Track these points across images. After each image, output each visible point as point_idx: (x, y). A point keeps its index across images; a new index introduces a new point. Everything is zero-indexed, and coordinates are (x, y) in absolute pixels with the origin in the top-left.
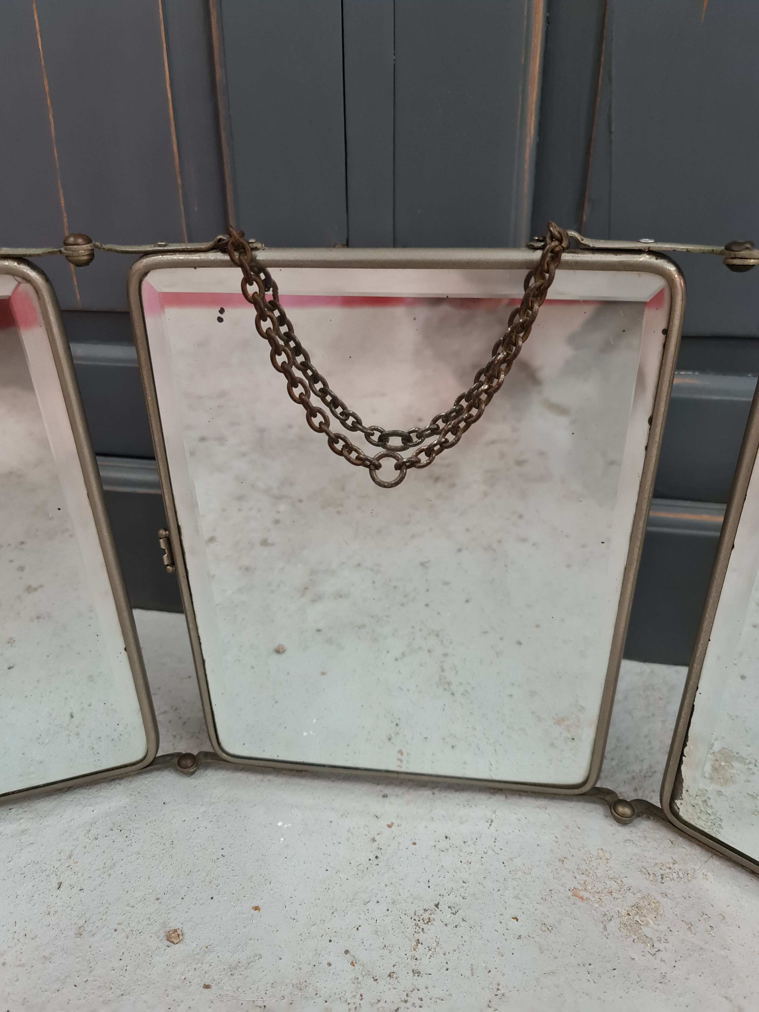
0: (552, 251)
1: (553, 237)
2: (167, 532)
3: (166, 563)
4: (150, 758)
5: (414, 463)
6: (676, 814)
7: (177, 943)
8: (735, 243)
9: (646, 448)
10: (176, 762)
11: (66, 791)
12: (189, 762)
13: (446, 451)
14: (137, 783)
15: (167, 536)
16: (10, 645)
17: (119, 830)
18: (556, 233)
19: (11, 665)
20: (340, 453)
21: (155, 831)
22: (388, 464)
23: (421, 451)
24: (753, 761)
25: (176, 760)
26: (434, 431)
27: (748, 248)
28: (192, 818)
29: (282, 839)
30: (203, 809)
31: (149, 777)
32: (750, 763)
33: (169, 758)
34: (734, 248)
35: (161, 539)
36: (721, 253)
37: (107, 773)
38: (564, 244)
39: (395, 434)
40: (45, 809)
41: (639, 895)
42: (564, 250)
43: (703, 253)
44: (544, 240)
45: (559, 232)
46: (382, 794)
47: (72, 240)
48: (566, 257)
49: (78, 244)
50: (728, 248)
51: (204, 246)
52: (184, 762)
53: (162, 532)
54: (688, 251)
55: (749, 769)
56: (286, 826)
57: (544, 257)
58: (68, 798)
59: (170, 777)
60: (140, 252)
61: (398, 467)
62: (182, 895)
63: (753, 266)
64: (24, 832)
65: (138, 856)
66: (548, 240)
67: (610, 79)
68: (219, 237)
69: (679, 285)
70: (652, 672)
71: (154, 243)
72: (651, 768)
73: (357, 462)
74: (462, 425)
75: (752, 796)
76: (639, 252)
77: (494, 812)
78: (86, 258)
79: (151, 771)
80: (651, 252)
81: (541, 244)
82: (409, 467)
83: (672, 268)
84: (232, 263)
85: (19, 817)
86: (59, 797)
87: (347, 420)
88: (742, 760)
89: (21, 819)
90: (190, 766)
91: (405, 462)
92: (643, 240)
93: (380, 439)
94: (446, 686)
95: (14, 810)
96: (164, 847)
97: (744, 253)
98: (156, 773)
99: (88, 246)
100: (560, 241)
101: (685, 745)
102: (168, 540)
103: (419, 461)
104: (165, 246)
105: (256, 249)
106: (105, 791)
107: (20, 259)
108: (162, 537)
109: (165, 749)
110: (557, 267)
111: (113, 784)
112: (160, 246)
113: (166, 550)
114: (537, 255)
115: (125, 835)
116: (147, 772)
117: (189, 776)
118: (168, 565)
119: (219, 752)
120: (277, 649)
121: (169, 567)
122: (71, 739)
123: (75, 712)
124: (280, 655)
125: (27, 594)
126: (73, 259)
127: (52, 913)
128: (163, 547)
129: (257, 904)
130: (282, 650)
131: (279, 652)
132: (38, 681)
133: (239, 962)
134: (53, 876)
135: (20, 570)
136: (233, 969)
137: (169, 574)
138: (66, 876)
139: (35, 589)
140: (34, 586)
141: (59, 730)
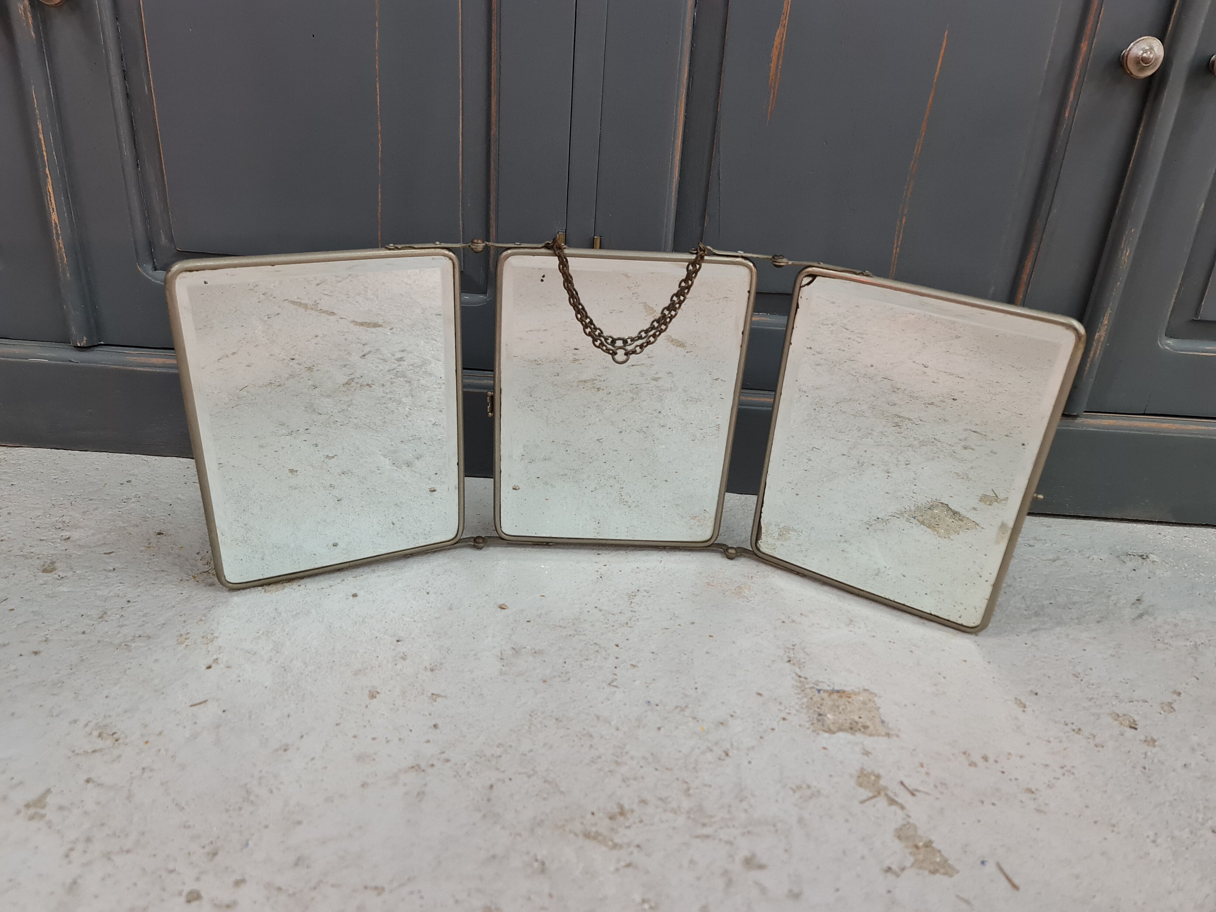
0: (701, 255)
1: (701, 250)
3: (489, 411)
4: (458, 538)
5: (634, 352)
6: (758, 550)
7: (506, 609)
8: (776, 255)
9: (741, 346)
10: (472, 542)
11: (409, 557)
12: (480, 541)
13: (649, 346)
14: (450, 553)
15: (493, 394)
16: (332, 488)
18: (703, 248)
19: (339, 499)
20: (598, 347)
22: (621, 352)
23: (637, 346)
24: (801, 531)
25: (472, 540)
26: (640, 338)
27: (781, 258)
29: (546, 572)
30: (495, 563)
32: (799, 532)
33: (467, 539)
34: (775, 258)
36: (771, 259)
38: (706, 253)
39: (619, 339)
41: (740, 583)
42: (706, 255)
43: (764, 259)
44: (697, 250)
45: (703, 247)
46: (597, 553)
47: (476, 241)
48: (706, 258)
49: (478, 243)
50: (773, 257)
51: (540, 246)
52: (477, 540)
54: (757, 257)
55: (798, 534)
57: (697, 258)
58: (411, 560)
59: (468, 551)
60: (505, 247)
61: (626, 354)
63: (783, 266)
66: (699, 251)
67: (719, 152)
68: (547, 242)
69: (754, 272)
70: (746, 498)
71: (514, 243)
72: (746, 538)
73: (606, 351)
74: (658, 333)
75: (799, 545)
76: (737, 257)
77: (662, 558)
78: (481, 250)
79: (456, 547)
80: (742, 257)
81: (696, 252)
82: (631, 354)
83: (751, 264)
84: (554, 254)
85: (386, 569)
87: (596, 331)
88: (795, 531)
89: (387, 570)
91: (629, 352)
92: (739, 252)
93: (612, 342)
94: (625, 503)
95: (381, 566)
97: (780, 260)
98: (459, 548)
99: (483, 244)
100: (704, 251)
101: (762, 506)
102: (492, 398)
103: (636, 351)
104: (520, 245)
105: (565, 248)
107: (448, 249)
108: (489, 395)
109: (468, 533)
110: (703, 262)
112: (517, 245)
114: (693, 257)
116: (454, 547)
117: (480, 549)
119: (501, 533)
120: (514, 487)
121: (490, 414)
122: (398, 534)
123: (395, 522)
124: (516, 491)
125: (328, 460)
126: (475, 250)
127: (431, 603)
128: (488, 401)
129: (542, 594)
130: (517, 488)
131: (515, 489)
132: (362, 507)
133: (541, 613)
134: (422, 590)
135: (315, 446)
136: (539, 616)
137: (490, 418)
138: (429, 589)
139: (333, 457)
140: (330, 455)
141: (389, 530)
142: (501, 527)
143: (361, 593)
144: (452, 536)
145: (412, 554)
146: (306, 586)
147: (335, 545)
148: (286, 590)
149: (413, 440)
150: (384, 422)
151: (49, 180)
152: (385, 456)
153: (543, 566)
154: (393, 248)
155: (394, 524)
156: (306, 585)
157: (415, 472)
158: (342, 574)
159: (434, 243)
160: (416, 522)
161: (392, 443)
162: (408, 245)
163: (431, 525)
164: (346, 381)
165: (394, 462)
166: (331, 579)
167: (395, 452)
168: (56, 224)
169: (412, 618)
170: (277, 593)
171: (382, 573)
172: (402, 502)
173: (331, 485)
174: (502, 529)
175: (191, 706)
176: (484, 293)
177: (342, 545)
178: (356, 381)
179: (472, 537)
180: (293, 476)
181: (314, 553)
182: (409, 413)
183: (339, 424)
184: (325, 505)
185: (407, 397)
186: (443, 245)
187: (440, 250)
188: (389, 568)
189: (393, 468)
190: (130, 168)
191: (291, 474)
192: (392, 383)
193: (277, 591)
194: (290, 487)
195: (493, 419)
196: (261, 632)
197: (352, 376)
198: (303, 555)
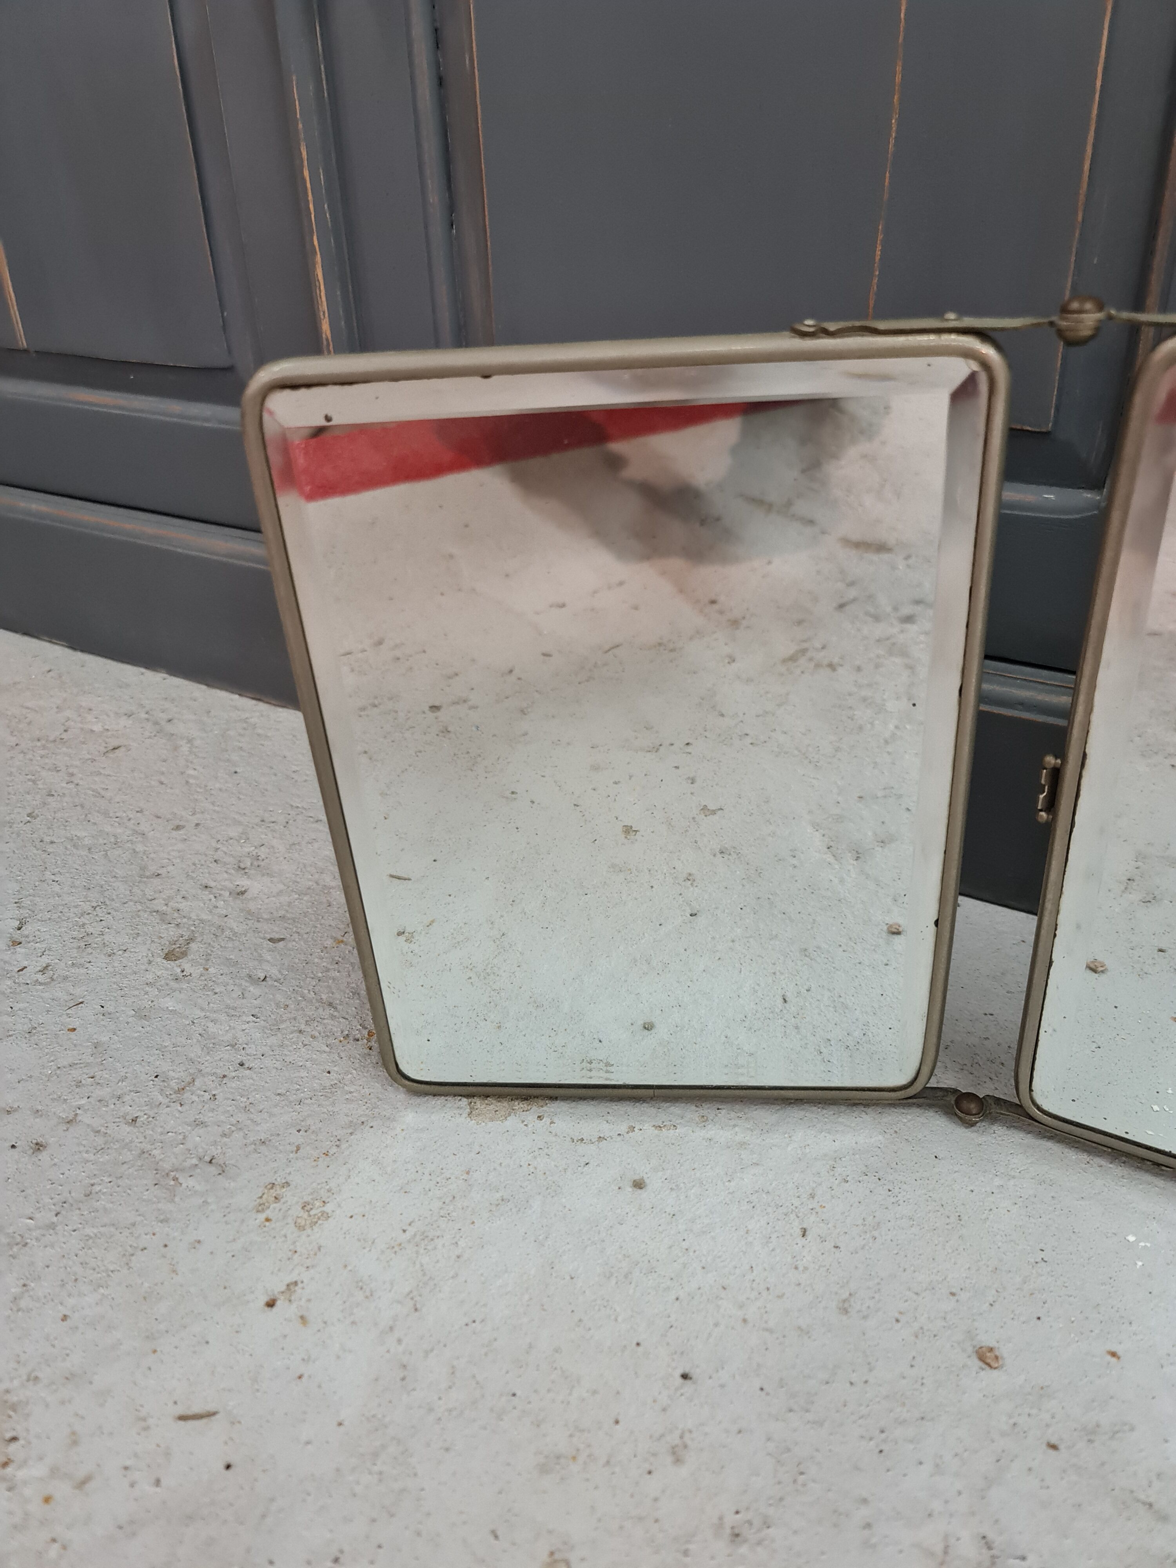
2: (1059, 761)
3: (1039, 808)
4: (918, 1087)
7: (995, 1368)
10: (953, 1102)
11: (791, 1103)
12: (973, 1107)
14: (890, 1118)
15: (1058, 766)
16: (690, 882)
17: (877, 1177)
19: (694, 912)
21: (931, 1194)
25: (952, 1099)
28: (983, 1190)
29: (1140, 1263)
31: (907, 1114)
33: (940, 1094)
35: (1046, 769)
37: (854, 1092)
40: (766, 1121)
47: (1075, 305)
49: (1083, 312)
52: (965, 1105)
53: (1051, 760)
56: (1142, 1244)
58: (795, 1113)
59: (938, 1122)
62: (991, 1299)
64: (742, 1145)
65: (912, 1223)
78: (1088, 333)
79: (910, 1106)
85: (732, 1123)
86: (782, 1108)
89: (735, 1126)
90: (974, 1112)
95: (723, 1112)
96: (948, 1221)
98: (916, 1111)
99: (1100, 315)
102: (1056, 775)
106: (846, 1117)
107: (982, 333)
108: (1047, 766)
109: (945, 1079)
111: (857, 1111)
113: (1046, 787)
115: (886, 1187)
116: (904, 1106)
117: (967, 1128)
118: (1041, 810)
119: (1027, 1103)
120: (1092, 966)
121: (1043, 814)
122: (788, 1031)
123: (789, 995)
124: (1097, 975)
125: (703, 816)
126: (1068, 334)
127: (801, 1268)
128: (1043, 782)
129: (1113, 1349)
130: (1100, 969)
131: (1094, 971)
132: (733, 941)
133: (1098, 1426)
134: (793, 1216)
135: (690, 781)
136: (1091, 1433)
137: (1039, 823)
138: (810, 1221)
139: (714, 812)
140: (712, 807)
141: (771, 1016)
142: (1031, 1090)
143: (654, 1182)
144: (901, 1080)
145: (801, 1100)
146: (552, 1123)
147: (648, 1027)
148: (512, 1122)
149: (885, 797)
150: (838, 749)
151: (318, 258)
152: (816, 826)
153: (1131, 1238)
154: (812, 330)
155: (785, 1001)
156: (555, 1120)
157: (868, 877)
158: (636, 1110)
159: (939, 313)
160: (835, 1007)
161: (840, 799)
162: (858, 324)
163: (866, 1024)
164: (791, 652)
165: (832, 844)
166: (610, 1118)
167: (839, 819)
168: (327, 340)
169: (741, 1306)
170: (490, 1124)
171: (721, 1132)
172: (819, 947)
173: (690, 875)
174: (1034, 1094)
175: (183, 1418)
176: (1097, 485)
177: (662, 1031)
178: (809, 654)
179: (955, 1091)
180: (626, 841)
181: (601, 1038)
182: (893, 735)
183: (748, 740)
184: (662, 921)
185: (898, 698)
186: (969, 322)
187: (953, 337)
188: (739, 1122)
189: (824, 856)
190: (437, 229)
191: (623, 836)
192: (877, 666)
193: (492, 1120)
194: (613, 866)
195: (1049, 829)
196: (411, 1231)
197: (805, 645)
198: (578, 1035)
